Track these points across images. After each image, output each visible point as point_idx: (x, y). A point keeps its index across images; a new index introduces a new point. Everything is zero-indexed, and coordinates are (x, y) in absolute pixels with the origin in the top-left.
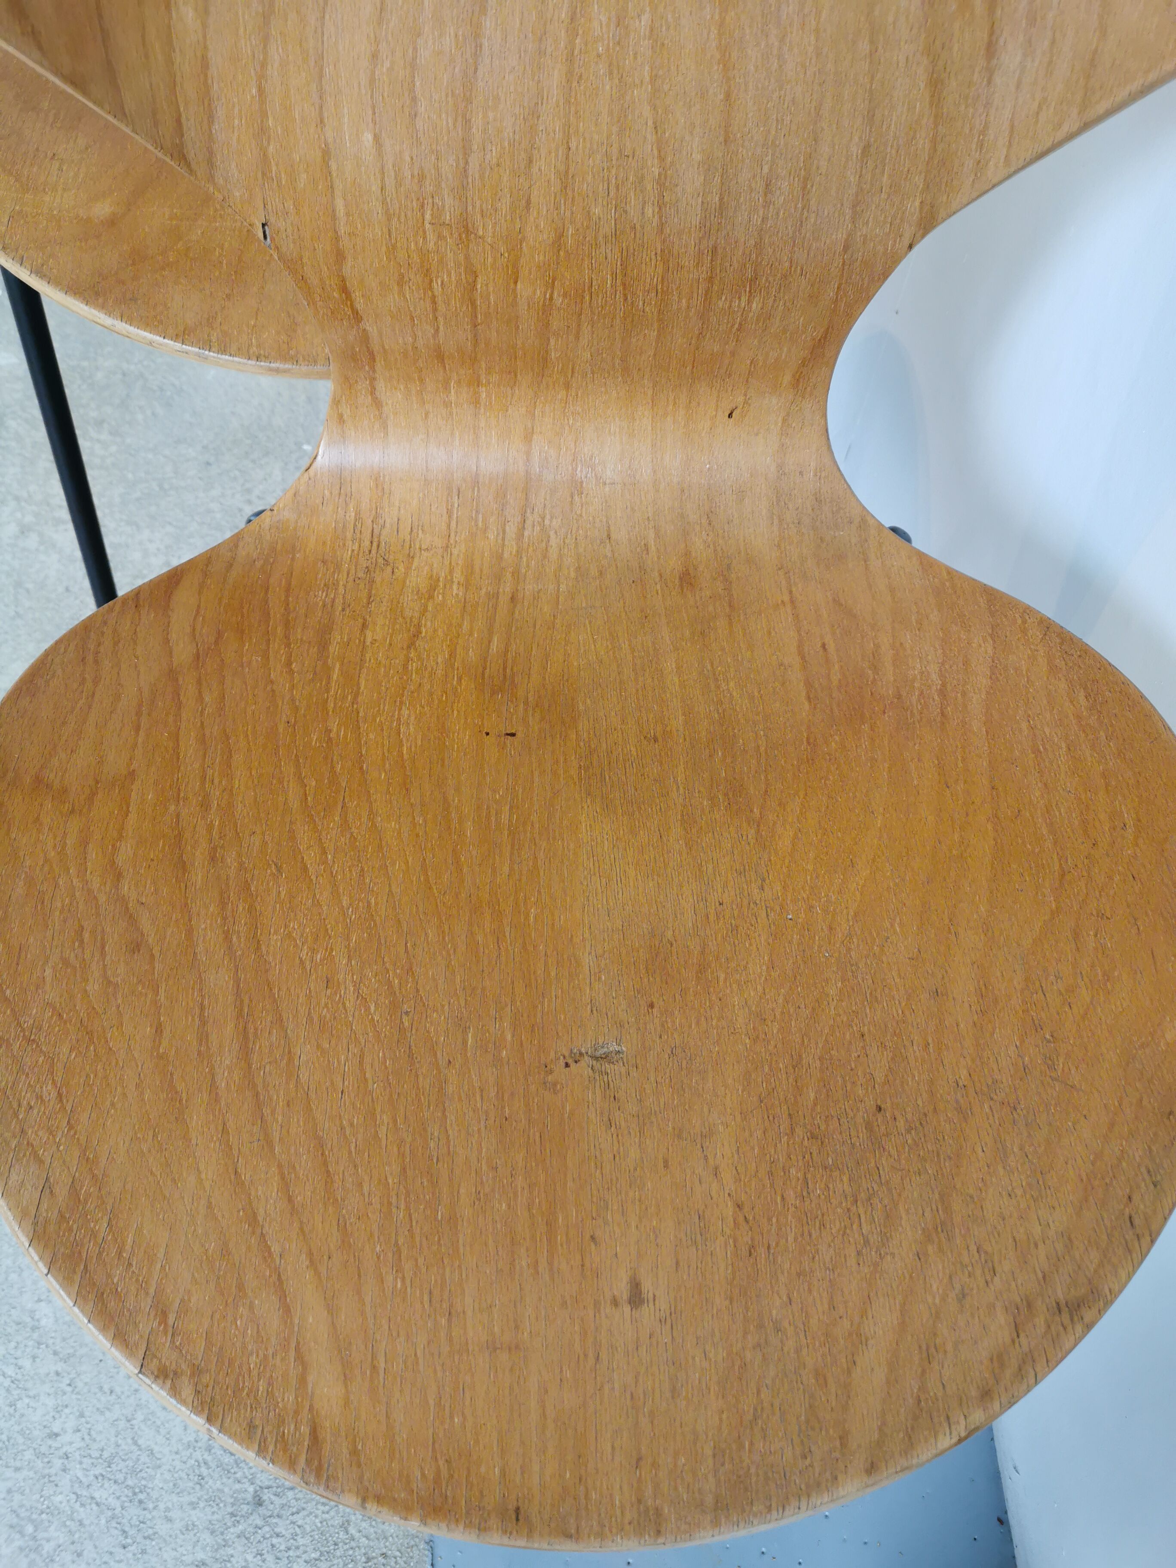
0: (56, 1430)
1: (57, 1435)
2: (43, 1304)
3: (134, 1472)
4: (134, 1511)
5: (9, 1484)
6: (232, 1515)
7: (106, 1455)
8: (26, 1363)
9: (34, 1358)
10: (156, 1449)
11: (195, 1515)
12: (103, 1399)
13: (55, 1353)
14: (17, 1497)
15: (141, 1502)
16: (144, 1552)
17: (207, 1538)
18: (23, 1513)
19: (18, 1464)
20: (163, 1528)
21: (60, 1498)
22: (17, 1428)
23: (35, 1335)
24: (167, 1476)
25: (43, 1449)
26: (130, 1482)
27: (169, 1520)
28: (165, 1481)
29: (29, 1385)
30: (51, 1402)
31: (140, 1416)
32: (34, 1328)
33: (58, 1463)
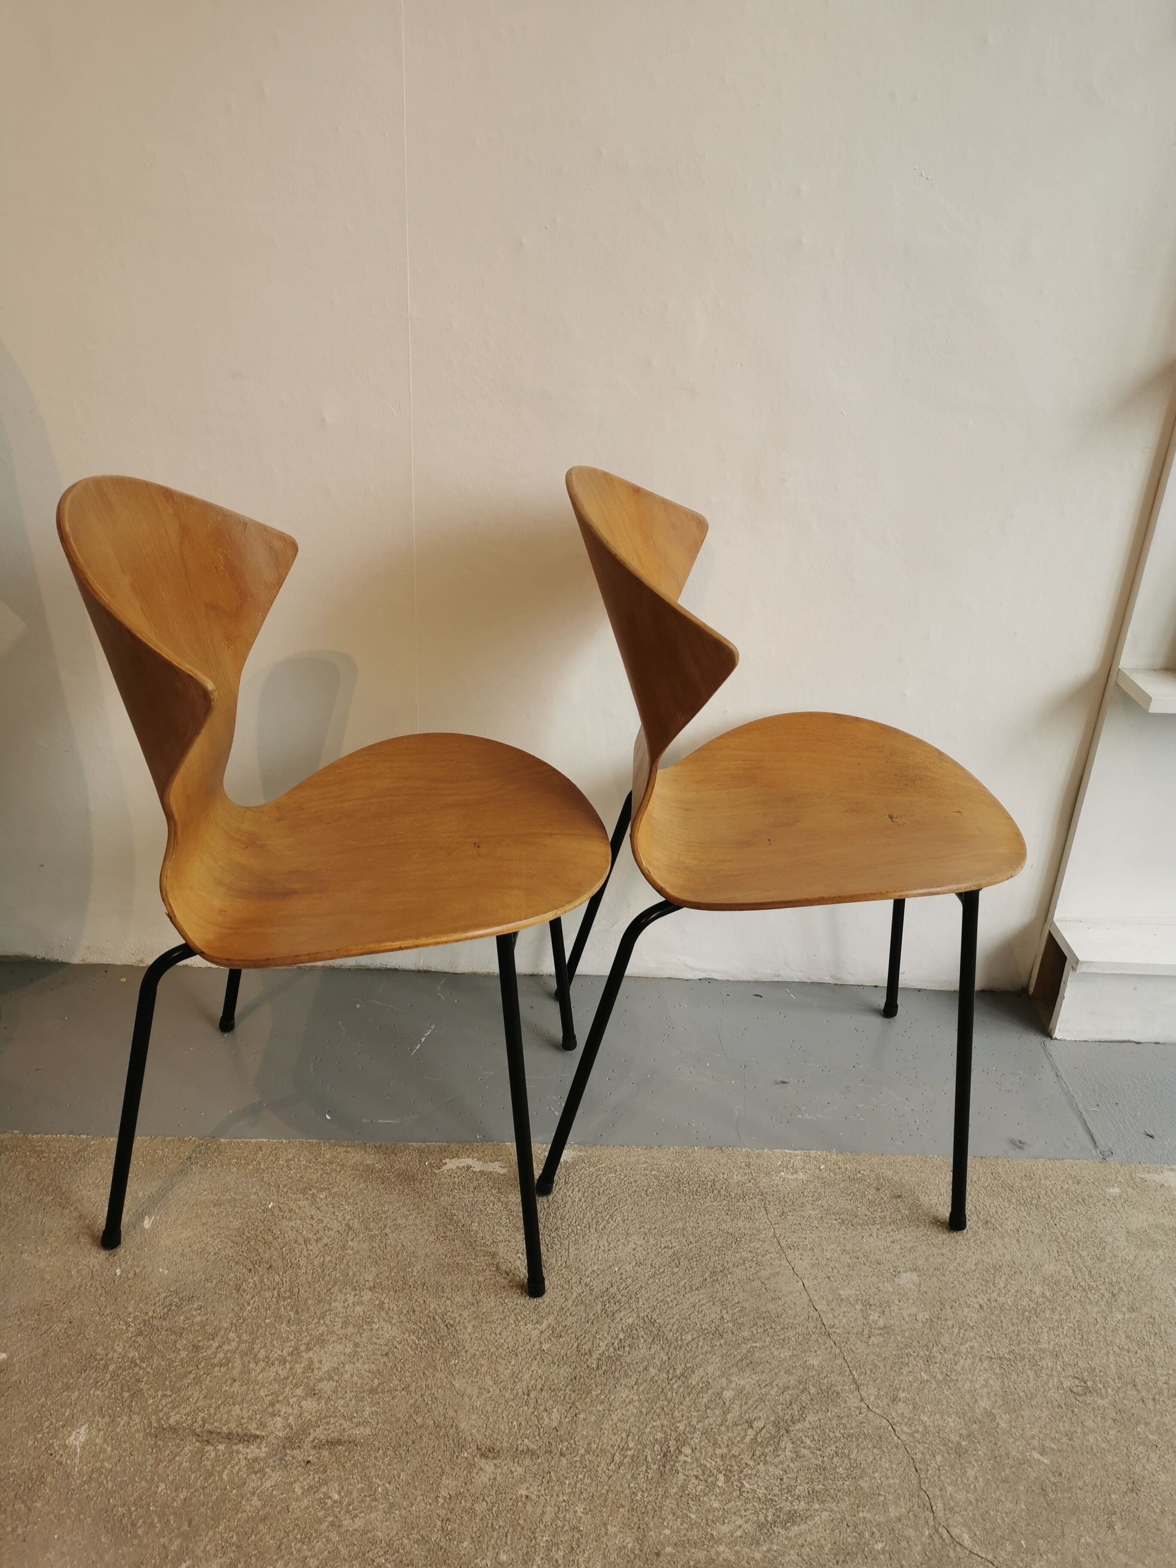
0: (979, 1307)
1: (981, 1306)
2: (918, 1318)
3: (987, 1270)
4: (1005, 1269)
5: (1010, 1325)
6: (994, 1230)
7: (983, 1283)
8: (950, 1323)
9: (946, 1320)
10: (974, 1262)
11: (999, 1245)
12: (958, 1286)
13: (942, 1310)
14: (1014, 1321)
15: (1000, 1267)
16: (1021, 1264)
17: (1007, 1240)
18: (1021, 1318)
19: (999, 1322)
20: (1008, 1257)
21: (1009, 1302)
22: (983, 1324)
23: (935, 1320)
24: (985, 1256)
25: (989, 1311)
26: (993, 1272)
27: (1004, 1255)
28: (988, 1257)
29: (960, 1321)
30: (966, 1310)
31: (962, 1269)
32: (932, 1321)
33: (993, 1304)
